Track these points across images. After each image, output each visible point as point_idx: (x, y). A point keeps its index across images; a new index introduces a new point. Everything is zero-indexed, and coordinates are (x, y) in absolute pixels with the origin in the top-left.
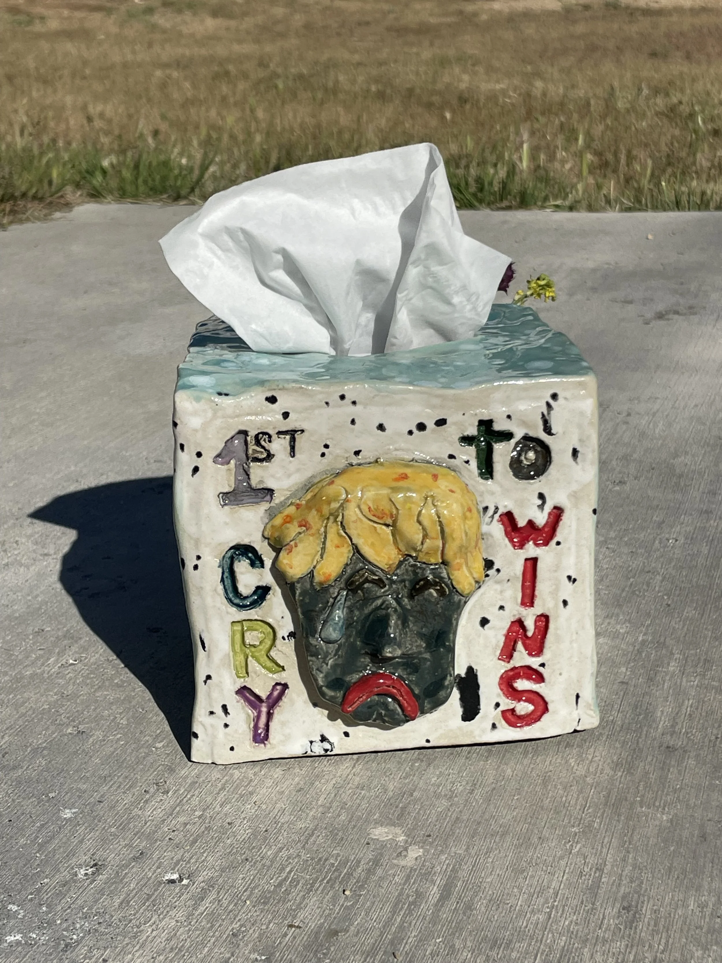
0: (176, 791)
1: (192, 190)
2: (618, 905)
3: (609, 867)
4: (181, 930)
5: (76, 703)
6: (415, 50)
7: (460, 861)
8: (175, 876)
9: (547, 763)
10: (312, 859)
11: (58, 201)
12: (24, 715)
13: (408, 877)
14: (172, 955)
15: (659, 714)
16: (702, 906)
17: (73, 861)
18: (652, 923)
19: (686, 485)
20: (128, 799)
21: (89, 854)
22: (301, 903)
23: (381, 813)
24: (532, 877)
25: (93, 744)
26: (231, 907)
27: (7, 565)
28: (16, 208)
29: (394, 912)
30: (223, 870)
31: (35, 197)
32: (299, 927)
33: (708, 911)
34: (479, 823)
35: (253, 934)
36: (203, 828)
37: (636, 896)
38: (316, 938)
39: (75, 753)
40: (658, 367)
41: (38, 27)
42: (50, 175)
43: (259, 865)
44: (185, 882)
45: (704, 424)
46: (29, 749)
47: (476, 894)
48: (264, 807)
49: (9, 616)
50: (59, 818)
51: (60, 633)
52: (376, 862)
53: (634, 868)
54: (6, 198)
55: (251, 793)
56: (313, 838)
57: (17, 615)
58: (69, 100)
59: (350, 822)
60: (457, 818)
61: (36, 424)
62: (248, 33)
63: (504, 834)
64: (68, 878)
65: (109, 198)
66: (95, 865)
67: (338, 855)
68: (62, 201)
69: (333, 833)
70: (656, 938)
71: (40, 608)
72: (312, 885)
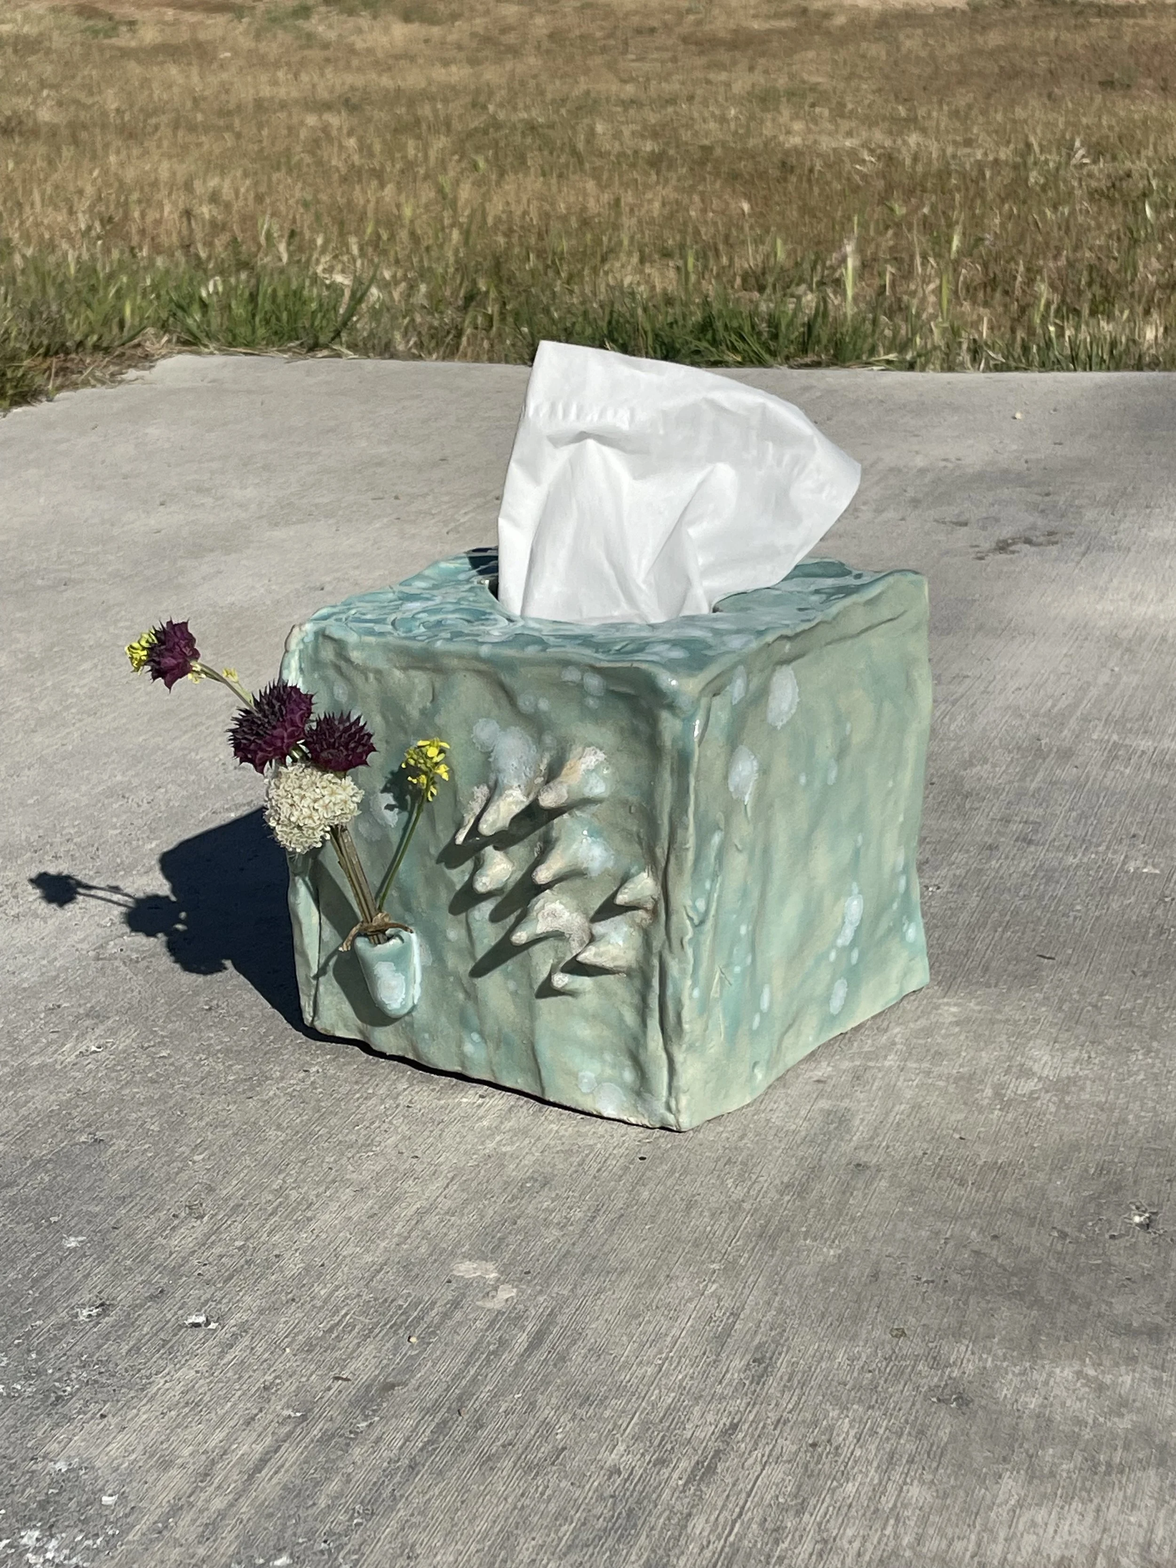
0: (213, 1216)
1: (338, 334)
2: (748, 1357)
3: (747, 1311)
4: (201, 1382)
5: (94, 1103)
6: (723, 76)
7: (563, 1302)
8: (201, 1319)
9: (698, 1184)
10: (376, 1299)
11: (133, 352)
12: (25, 1118)
13: (492, 1323)
14: (187, 1410)
15: (857, 1122)
16: (852, 1359)
17: (74, 1301)
18: (786, 1378)
19: (971, 809)
20: (151, 1224)
21: (96, 1292)
22: (354, 1351)
23: (472, 1245)
24: (649, 1322)
25: (113, 1156)
26: (266, 1356)
27: (17, 916)
28: (69, 364)
29: (467, 1364)
30: (261, 1312)
31: (96, 347)
32: (347, 1380)
33: (858, 1365)
34: (594, 1258)
35: (289, 1386)
36: (242, 1261)
37: (773, 1346)
38: (367, 1391)
39: (89, 1167)
40: (980, 628)
41: (124, 39)
42: (121, 311)
43: (308, 1306)
44: (213, 1326)
45: (1022, 717)
46: (29, 1162)
47: (574, 1342)
48: (324, 1236)
49: (15, 987)
50: (60, 1248)
51: (81, 1011)
52: (456, 1304)
53: (779, 1313)
54: (53, 350)
55: (309, 1219)
56: (381, 1275)
57: (26, 985)
58: (164, 170)
59: (431, 1255)
60: (568, 1252)
61: (74, 710)
62: (460, 47)
63: (623, 1272)
64: (67, 1319)
65: (212, 347)
66: (102, 1305)
67: (409, 1294)
68: (139, 352)
69: (407, 1267)
70: (787, 1395)
71: (57, 976)
72: (371, 1331)
